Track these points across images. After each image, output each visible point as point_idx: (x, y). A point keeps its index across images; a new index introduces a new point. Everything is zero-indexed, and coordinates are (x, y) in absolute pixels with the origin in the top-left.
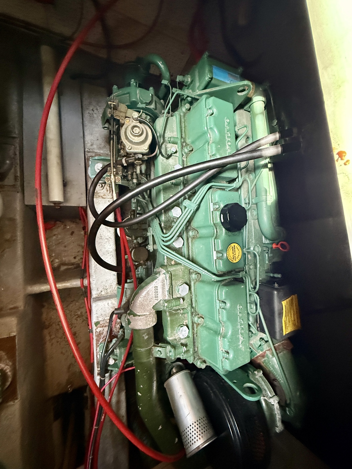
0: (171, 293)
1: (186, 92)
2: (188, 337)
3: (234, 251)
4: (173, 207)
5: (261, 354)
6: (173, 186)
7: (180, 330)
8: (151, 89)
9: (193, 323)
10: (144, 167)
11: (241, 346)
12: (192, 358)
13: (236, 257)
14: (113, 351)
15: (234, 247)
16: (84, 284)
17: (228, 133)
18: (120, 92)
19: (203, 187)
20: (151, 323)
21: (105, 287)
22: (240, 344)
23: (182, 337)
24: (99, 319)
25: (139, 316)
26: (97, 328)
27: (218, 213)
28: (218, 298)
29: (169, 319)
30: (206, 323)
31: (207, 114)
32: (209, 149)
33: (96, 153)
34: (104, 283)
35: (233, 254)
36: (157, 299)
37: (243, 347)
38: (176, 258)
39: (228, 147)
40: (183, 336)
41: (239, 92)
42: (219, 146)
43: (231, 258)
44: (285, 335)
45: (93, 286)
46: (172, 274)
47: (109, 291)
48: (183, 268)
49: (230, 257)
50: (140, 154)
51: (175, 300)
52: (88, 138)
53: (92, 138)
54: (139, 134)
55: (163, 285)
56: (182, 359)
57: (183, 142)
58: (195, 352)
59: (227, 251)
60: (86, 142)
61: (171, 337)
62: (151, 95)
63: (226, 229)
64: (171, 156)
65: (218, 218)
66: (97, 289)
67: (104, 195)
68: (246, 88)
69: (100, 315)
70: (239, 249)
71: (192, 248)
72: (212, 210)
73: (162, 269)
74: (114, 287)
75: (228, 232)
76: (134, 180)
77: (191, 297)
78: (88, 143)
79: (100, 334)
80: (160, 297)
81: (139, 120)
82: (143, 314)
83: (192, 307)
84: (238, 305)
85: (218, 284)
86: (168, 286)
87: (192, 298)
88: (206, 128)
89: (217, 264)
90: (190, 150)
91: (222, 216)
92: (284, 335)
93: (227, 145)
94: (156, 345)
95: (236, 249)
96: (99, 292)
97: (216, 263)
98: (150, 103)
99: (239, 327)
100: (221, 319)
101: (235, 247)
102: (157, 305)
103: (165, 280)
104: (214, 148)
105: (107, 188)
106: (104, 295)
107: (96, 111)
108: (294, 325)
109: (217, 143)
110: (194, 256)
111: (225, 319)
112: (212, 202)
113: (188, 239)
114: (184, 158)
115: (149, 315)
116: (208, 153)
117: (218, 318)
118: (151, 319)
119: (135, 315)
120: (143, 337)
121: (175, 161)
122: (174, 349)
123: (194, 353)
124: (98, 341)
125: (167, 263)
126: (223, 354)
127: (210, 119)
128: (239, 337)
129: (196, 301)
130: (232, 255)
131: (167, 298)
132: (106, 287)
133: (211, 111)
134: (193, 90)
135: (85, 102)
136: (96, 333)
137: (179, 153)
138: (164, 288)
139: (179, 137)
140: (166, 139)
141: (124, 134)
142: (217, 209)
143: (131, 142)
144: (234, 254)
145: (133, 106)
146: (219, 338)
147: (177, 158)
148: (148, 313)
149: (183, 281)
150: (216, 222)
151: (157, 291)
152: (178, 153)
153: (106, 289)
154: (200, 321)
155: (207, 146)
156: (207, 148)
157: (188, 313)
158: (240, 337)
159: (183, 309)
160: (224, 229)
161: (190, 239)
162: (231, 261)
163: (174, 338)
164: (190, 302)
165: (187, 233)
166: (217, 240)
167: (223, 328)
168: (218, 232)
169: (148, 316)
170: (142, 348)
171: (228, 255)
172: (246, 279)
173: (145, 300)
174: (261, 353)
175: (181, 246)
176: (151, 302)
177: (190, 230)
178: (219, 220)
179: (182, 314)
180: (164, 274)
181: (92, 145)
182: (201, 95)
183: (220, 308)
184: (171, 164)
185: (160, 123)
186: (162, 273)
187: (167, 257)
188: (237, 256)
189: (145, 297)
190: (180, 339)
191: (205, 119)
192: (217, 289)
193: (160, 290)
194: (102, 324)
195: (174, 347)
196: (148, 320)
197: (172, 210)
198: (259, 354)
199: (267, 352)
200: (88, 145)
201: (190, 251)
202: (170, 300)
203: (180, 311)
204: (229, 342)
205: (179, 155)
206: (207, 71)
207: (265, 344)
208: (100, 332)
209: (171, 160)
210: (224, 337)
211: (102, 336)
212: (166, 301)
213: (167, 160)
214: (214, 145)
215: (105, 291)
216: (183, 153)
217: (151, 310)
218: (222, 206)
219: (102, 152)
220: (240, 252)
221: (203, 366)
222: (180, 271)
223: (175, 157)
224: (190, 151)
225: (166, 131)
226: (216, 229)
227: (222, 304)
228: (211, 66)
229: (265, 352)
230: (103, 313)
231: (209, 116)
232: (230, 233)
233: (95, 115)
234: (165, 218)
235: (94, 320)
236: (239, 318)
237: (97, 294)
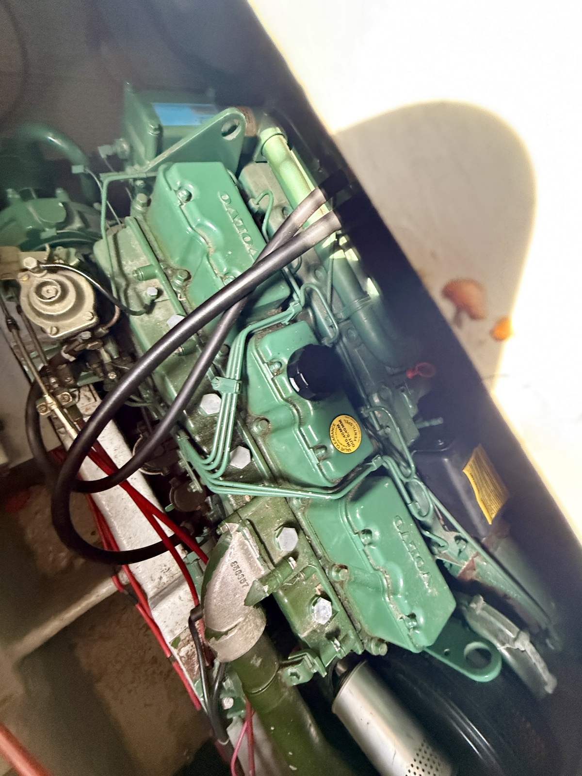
0: (266, 558)
1: (131, 173)
2: (335, 613)
3: (344, 432)
4: (200, 399)
5: (468, 565)
6: (184, 357)
7: (315, 612)
8: (59, 192)
9: (332, 585)
11: (430, 591)
12: (359, 644)
13: (353, 440)
15: (340, 425)
16: (124, 582)
17: (236, 219)
19: (235, 341)
20: (255, 634)
21: (164, 568)
22: (427, 587)
23: (323, 622)
24: (175, 633)
25: (226, 633)
26: (180, 650)
27: (284, 378)
28: (353, 530)
29: (286, 601)
30: (354, 574)
31: (179, 202)
32: (215, 266)
35: (344, 437)
36: (245, 584)
37: (435, 590)
38: (247, 491)
39: (247, 247)
40: (324, 618)
41: (225, 134)
42: (230, 253)
43: (344, 448)
44: (493, 522)
45: (140, 577)
46: (254, 522)
47: (173, 570)
48: (268, 498)
49: (341, 446)
50: (84, 331)
51: (279, 570)
54: (57, 297)
55: (247, 553)
56: (341, 658)
57: (166, 269)
58: (359, 632)
59: (332, 439)
61: (305, 632)
62: (61, 205)
63: (312, 400)
64: (153, 304)
65: (290, 387)
66: (150, 579)
68: (236, 122)
69: (175, 625)
70: (351, 422)
71: (271, 455)
72: (269, 376)
73: (231, 524)
75: (317, 402)
76: (109, 375)
77: (308, 540)
79: (189, 657)
80: (251, 577)
82: (233, 625)
83: (318, 558)
84: (394, 523)
85: (342, 505)
86: (255, 549)
87: (311, 540)
88: (189, 229)
89: (324, 471)
90: (183, 278)
91: (292, 380)
92: (490, 523)
93: (244, 243)
94: (284, 662)
95: (346, 425)
96: (157, 580)
97: (321, 470)
98: (68, 220)
99: (413, 559)
100: (374, 564)
101: (343, 422)
102: (251, 595)
103: (246, 542)
104: (222, 261)
105: (86, 396)
106: (167, 582)
108: (498, 496)
109: (223, 250)
110: (280, 467)
111: (382, 561)
112: (263, 362)
113: (255, 442)
114: (180, 298)
115: (244, 620)
116: (216, 274)
117: (369, 565)
118: (251, 625)
119: (219, 635)
120: (253, 665)
121: (167, 310)
122: (317, 658)
123: (357, 636)
124: (191, 671)
125: (237, 504)
126: (407, 623)
127: (188, 207)
128: (420, 578)
130: (342, 440)
131: (263, 572)
132: (165, 566)
133: (185, 193)
134: (141, 164)
136: (181, 660)
137: (167, 292)
138: (250, 556)
139: (153, 262)
140: (131, 276)
141: (29, 308)
142: (279, 373)
143: (50, 318)
144: (346, 436)
145: (32, 243)
146: (387, 599)
147: (168, 303)
148: (241, 619)
149: (280, 522)
150: (289, 395)
151: (238, 569)
152: (165, 293)
153: (167, 569)
154: (342, 575)
155: (207, 262)
156: (209, 266)
157: (315, 572)
158: (422, 576)
159: (302, 571)
160: (309, 403)
161: (260, 441)
162: (347, 452)
163: (311, 630)
164: (310, 551)
165: (249, 431)
166: (305, 427)
167: (386, 576)
168: (300, 411)
169: (244, 624)
170: (260, 686)
171: (335, 445)
172: (386, 463)
173: (224, 599)
174: (466, 563)
175: (248, 461)
176: (237, 596)
177: (252, 423)
178: (291, 391)
179: (306, 580)
180: (238, 531)
182: (155, 169)
183: (365, 545)
184: (161, 319)
186: (234, 530)
187: (231, 494)
188: (352, 437)
189: (221, 592)
190: (323, 626)
191: (179, 211)
192: (344, 513)
193: (244, 565)
194: (185, 639)
195: (316, 653)
196: (245, 632)
197: (202, 406)
198: (465, 567)
202: (270, 573)
203: (300, 576)
204: (406, 597)
205: (169, 297)
206: (145, 119)
207: (468, 547)
208: (189, 653)
209: (158, 313)
210: (394, 592)
212: (263, 580)
213: (151, 315)
214: (219, 255)
215: (166, 573)
216: (175, 289)
217: (244, 610)
218: (285, 361)
220: (356, 426)
221: (383, 650)
222: (267, 506)
223: (164, 302)
224: (185, 280)
225: (124, 262)
226: (295, 406)
227: (366, 538)
228: (147, 105)
230: (178, 619)
231: (185, 204)
232: (321, 404)
234: (194, 424)
235: (169, 639)
236: (405, 545)
237: (156, 587)
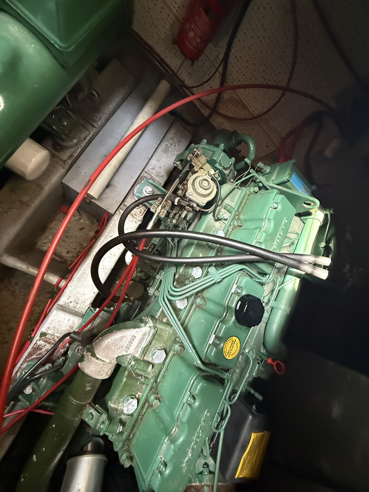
0: (145, 352)
2: (132, 415)
3: (232, 346)
4: (196, 266)
5: (197, 486)
6: (207, 246)
7: (129, 402)
8: (233, 159)
9: (147, 400)
10: (190, 215)
11: (184, 465)
12: (121, 445)
13: (231, 354)
14: (39, 378)
15: (234, 341)
16: (60, 285)
17: (282, 231)
18: (207, 147)
19: (237, 265)
20: (104, 375)
21: (77, 300)
22: (185, 461)
23: (125, 412)
24: (49, 331)
25: (97, 359)
26: (40, 340)
27: (237, 298)
28: (191, 389)
29: (124, 380)
30: (160, 410)
31: (271, 206)
32: (259, 235)
33: (151, 176)
34: (79, 295)
35: (230, 348)
36: (127, 350)
37: (186, 468)
38: (170, 316)
39: (275, 243)
40: (128, 410)
41: (305, 203)
42: (269, 238)
43: (225, 352)
44: (238, 478)
45: (67, 292)
46: (158, 332)
47: (78, 306)
48: (171, 331)
49: (225, 350)
50: (196, 203)
51: (144, 363)
52: (153, 162)
53: (157, 164)
54: (205, 188)
55: (142, 339)
56: (109, 439)
57: (237, 215)
58: (128, 439)
59: (226, 342)
60: (149, 164)
61: (114, 404)
62: (231, 163)
63: (236, 318)
64: (220, 220)
65: (235, 303)
66: (68, 297)
67: (135, 215)
68: (312, 204)
69: (53, 327)
70: (238, 346)
71: (191, 316)
72: (233, 291)
73: (151, 321)
74: (85, 305)
75: (237, 322)
76: (174, 220)
77: (161, 368)
78: (151, 166)
79: (39, 348)
80: (131, 351)
81: (212, 177)
82: (103, 359)
83: (156, 381)
84: (206, 411)
85: (198, 373)
86: (146, 342)
87: (162, 370)
88: (265, 216)
89: (209, 350)
90: (239, 225)
91: (240, 303)
92: (236, 477)
93: (276, 241)
94: (92, 404)
95: (235, 345)
96: (69, 301)
97: (208, 348)
98: (226, 169)
99: (195, 439)
100: (180, 416)
101: (236, 342)
102: (123, 357)
103: (147, 335)
104: (263, 237)
106: (71, 307)
107: (173, 146)
108: (252, 469)
109: (268, 235)
110: (189, 326)
111: (185, 419)
112: (236, 284)
113: (192, 305)
114: (230, 228)
115: (108, 364)
116: (256, 238)
117: (178, 413)
118: (107, 369)
119: (94, 355)
120: (86, 387)
121: (221, 227)
122: (109, 422)
123: (126, 440)
124: (30, 354)
125: (159, 317)
126: (160, 464)
127: (272, 212)
128: (188, 451)
129: (164, 376)
130: (228, 348)
131: (137, 355)
132: (79, 300)
133: (277, 206)
134: (268, 180)
135: (169, 136)
136: (34, 344)
137: (228, 222)
138: (142, 342)
139: (236, 209)
140: (224, 204)
141: (192, 180)
142: (237, 294)
143: (195, 189)
145: (212, 163)
146: (166, 440)
147: (224, 225)
148: (108, 361)
149: (163, 346)
150: (231, 306)
151: (132, 341)
152: (227, 221)
153: (77, 302)
154: (156, 403)
155: (258, 232)
156: (257, 234)
157: (148, 385)
158: (189, 453)
159: (145, 377)
160: (234, 318)
161: (194, 306)
162: (224, 355)
163: (116, 407)
164: (157, 373)
165: (196, 298)
166: (223, 324)
167: (177, 429)
168: (227, 317)
169: (107, 364)
170: (75, 399)
171: (224, 346)
172: (228, 382)
173: (114, 345)
174: (198, 484)
175: (182, 308)
176: (119, 350)
177: (199, 297)
178: (234, 306)
179: (141, 383)
180: (150, 327)
181: (152, 169)
182: (273, 188)
183: (187, 402)
184: (216, 227)
185: (226, 188)
186: (149, 325)
187: (163, 311)
188: (232, 352)
189: (117, 341)
190: (122, 412)
191: (268, 208)
192: (194, 378)
193: (136, 342)
194: (47, 338)
195: (110, 419)
196: (103, 369)
197: (194, 269)
198: (194, 484)
199: (205, 487)
200: (149, 167)
201: (188, 318)
202: (139, 360)
203: (142, 378)
204: (174, 451)
205: (227, 224)
206: (287, 173)
207: (208, 476)
208: (40, 346)
209: (218, 224)
210: (173, 441)
211: (39, 352)
212: (136, 359)
213: (215, 222)
214: (264, 234)
215: (75, 303)
216: (232, 224)
217: (113, 359)
218: (244, 293)
219: (157, 179)
220: (237, 350)
221: (127, 464)
222: (167, 333)
223: (223, 223)
224: (239, 226)
225: (227, 198)
226: (227, 312)
227: (191, 400)
228: (292, 170)
229: (203, 487)
230: (57, 327)
231: (272, 208)
232: (238, 325)
233: (170, 149)
234: (183, 271)
235: (43, 328)
236: (199, 427)
237: (65, 303)
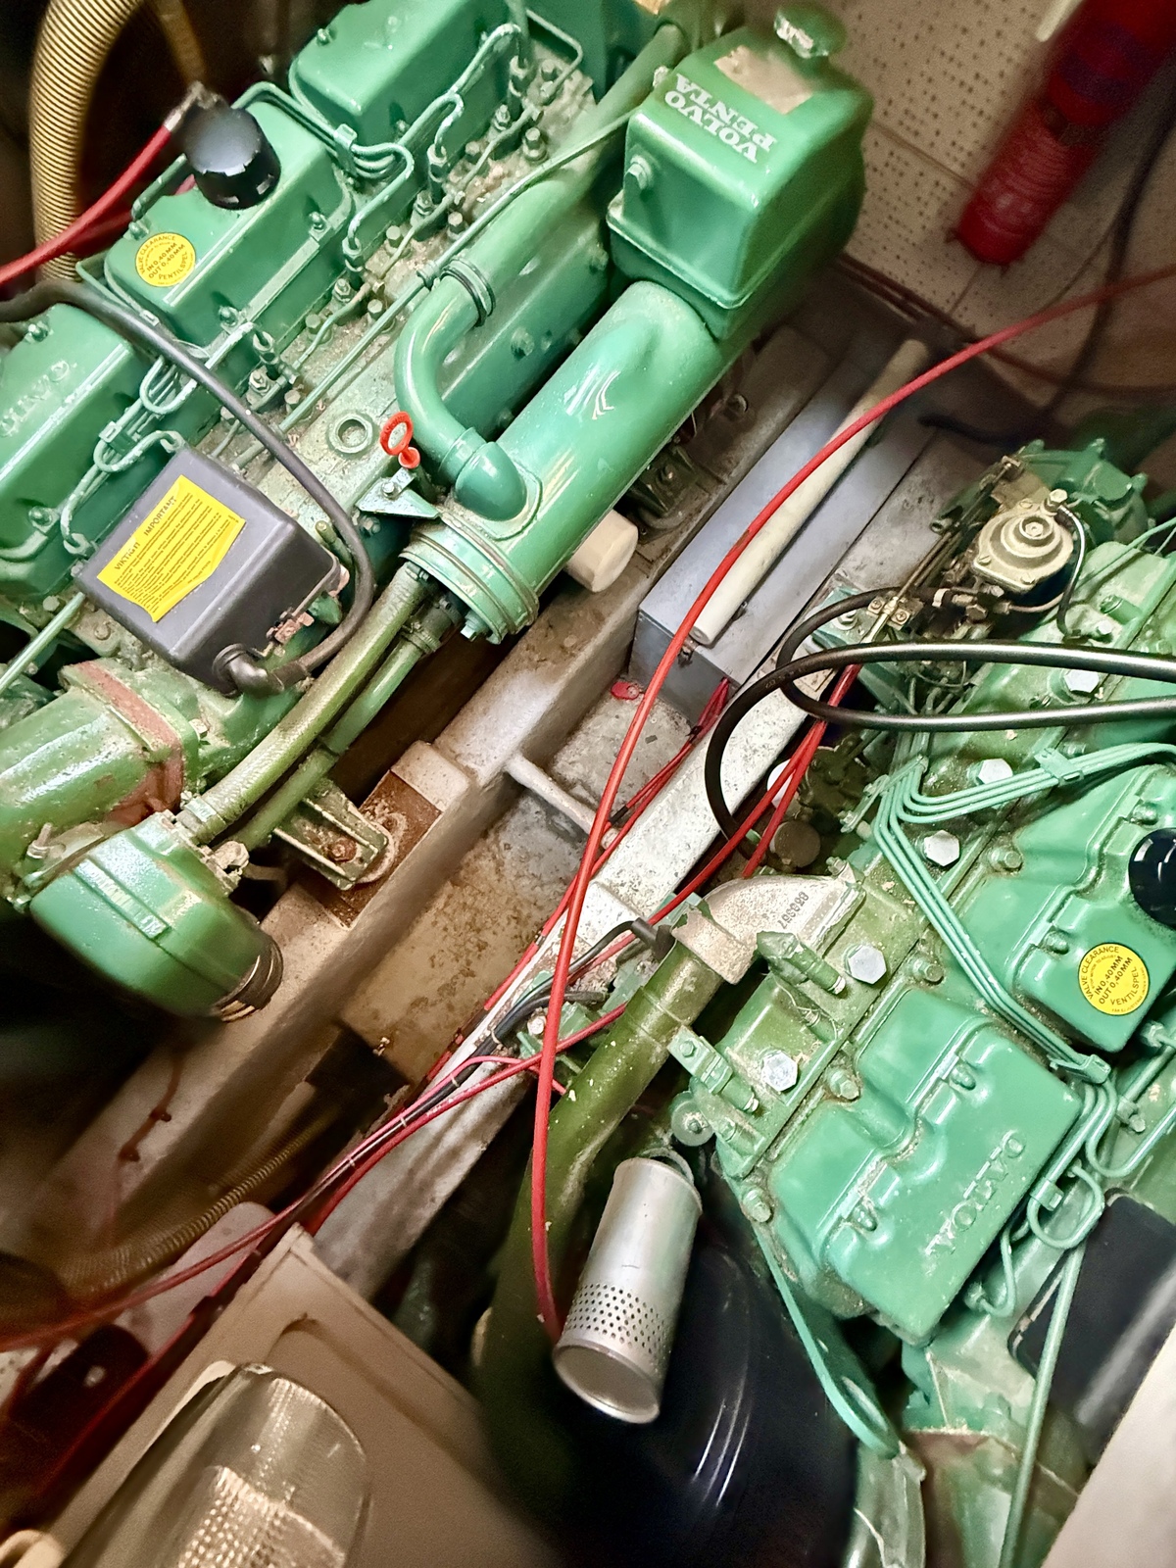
0: (829, 941)
2: (784, 1095)
3: (1115, 973)
4: (992, 757)
7: (776, 1057)
8: (1142, 476)
9: (821, 1079)
12: (745, 1164)
13: (1112, 996)
15: (1123, 962)
20: (725, 965)
22: (932, 1244)
23: (765, 1081)
25: (715, 924)
27: (1140, 832)
28: (960, 1051)
29: (767, 1008)
30: (858, 1110)
35: (1108, 977)
36: (785, 923)
37: (934, 1266)
43: (1088, 981)
45: (616, 860)
46: (866, 904)
47: (637, 897)
48: (905, 917)
49: (1088, 974)
50: (1002, 587)
51: (824, 966)
52: (863, 550)
53: (873, 554)
54: (1035, 540)
55: (825, 907)
57: (1150, 628)
58: (766, 1159)
59: (1091, 953)
60: (851, 557)
61: (738, 1054)
62: (1127, 487)
63: (1137, 891)
64: (1083, 639)
65: (1128, 846)
66: (618, 871)
70: (1141, 984)
71: (970, 893)
72: (1122, 813)
73: (849, 873)
75: (1135, 903)
77: (868, 1011)
78: (855, 560)
80: (796, 927)
81: (1060, 512)
82: (726, 928)
83: (851, 1036)
84: (1011, 1132)
85: (988, 1019)
86: (834, 918)
87: (868, 1018)
89: (1028, 960)
91: (1147, 844)
94: (694, 1029)
95: (1128, 975)
96: (620, 881)
97: (1026, 955)
98: (1112, 505)
100: (923, 1112)
101: (1131, 967)
102: (772, 938)
103: (839, 902)
106: (622, 895)
107: (924, 505)
111: (938, 1121)
112: (1137, 795)
113: (974, 864)
115: (738, 942)
117: (918, 1100)
118: (734, 954)
119: (707, 915)
120: (684, 981)
122: (730, 1071)
123: (759, 1157)
125: (872, 874)
128: (942, 1222)
129: (876, 1031)
130: (1099, 975)
131: (810, 943)
135: (915, 478)
138: (822, 915)
139: (1147, 608)
140: (1099, 599)
142: (1141, 821)
143: (998, 548)
144: (1110, 980)
146: (877, 1159)
148: (738, 938)
150: (1114, 853)
151: (799, 905)
153: (636, 888)
154: (848, 1086)
157: (825, 1041)
159: (824, 1014)
160: (1126, 885)
161: (981, 867)
162: (1084, 992)
163: (743, 1063)
165: (986, 847)
166: (1081, 902)
167: (911, 1147)
168: (1098, 886)
169: (735, 944)
170: (661, 1002)
171: (1085, 964)
173: (754, 903)
175: (943, 862)
176: (764, 919)
177: (1001, 844)
178: (1125, 852)
179: (810, 1028)
180: (847, 885)
181: (858, 568)
183: (947, 1081)
186: (845, 880)
187: (885, 859)
188: (1115, 994)
189: (761, 896)
190: (758, 1080)
192: (972, 1029)
193: (808, 910)
195: (732, 1073)
196: (726, 948)
197: (987, 763)
198: (951, 1431)
200: (849, 564)
201: (958, 899)
202: (815, 956)
203: (814, 1013)
204: (903, 1191)
210: (898, 1167)
217: (751, 937)
218: (1167, 824)
220: (1137, 996)
222: (893, 917)
225: (1113, 580)
226: (1099, 874)
227: (961, 1075)
232: (1139, 913)
234: (949, 770)
